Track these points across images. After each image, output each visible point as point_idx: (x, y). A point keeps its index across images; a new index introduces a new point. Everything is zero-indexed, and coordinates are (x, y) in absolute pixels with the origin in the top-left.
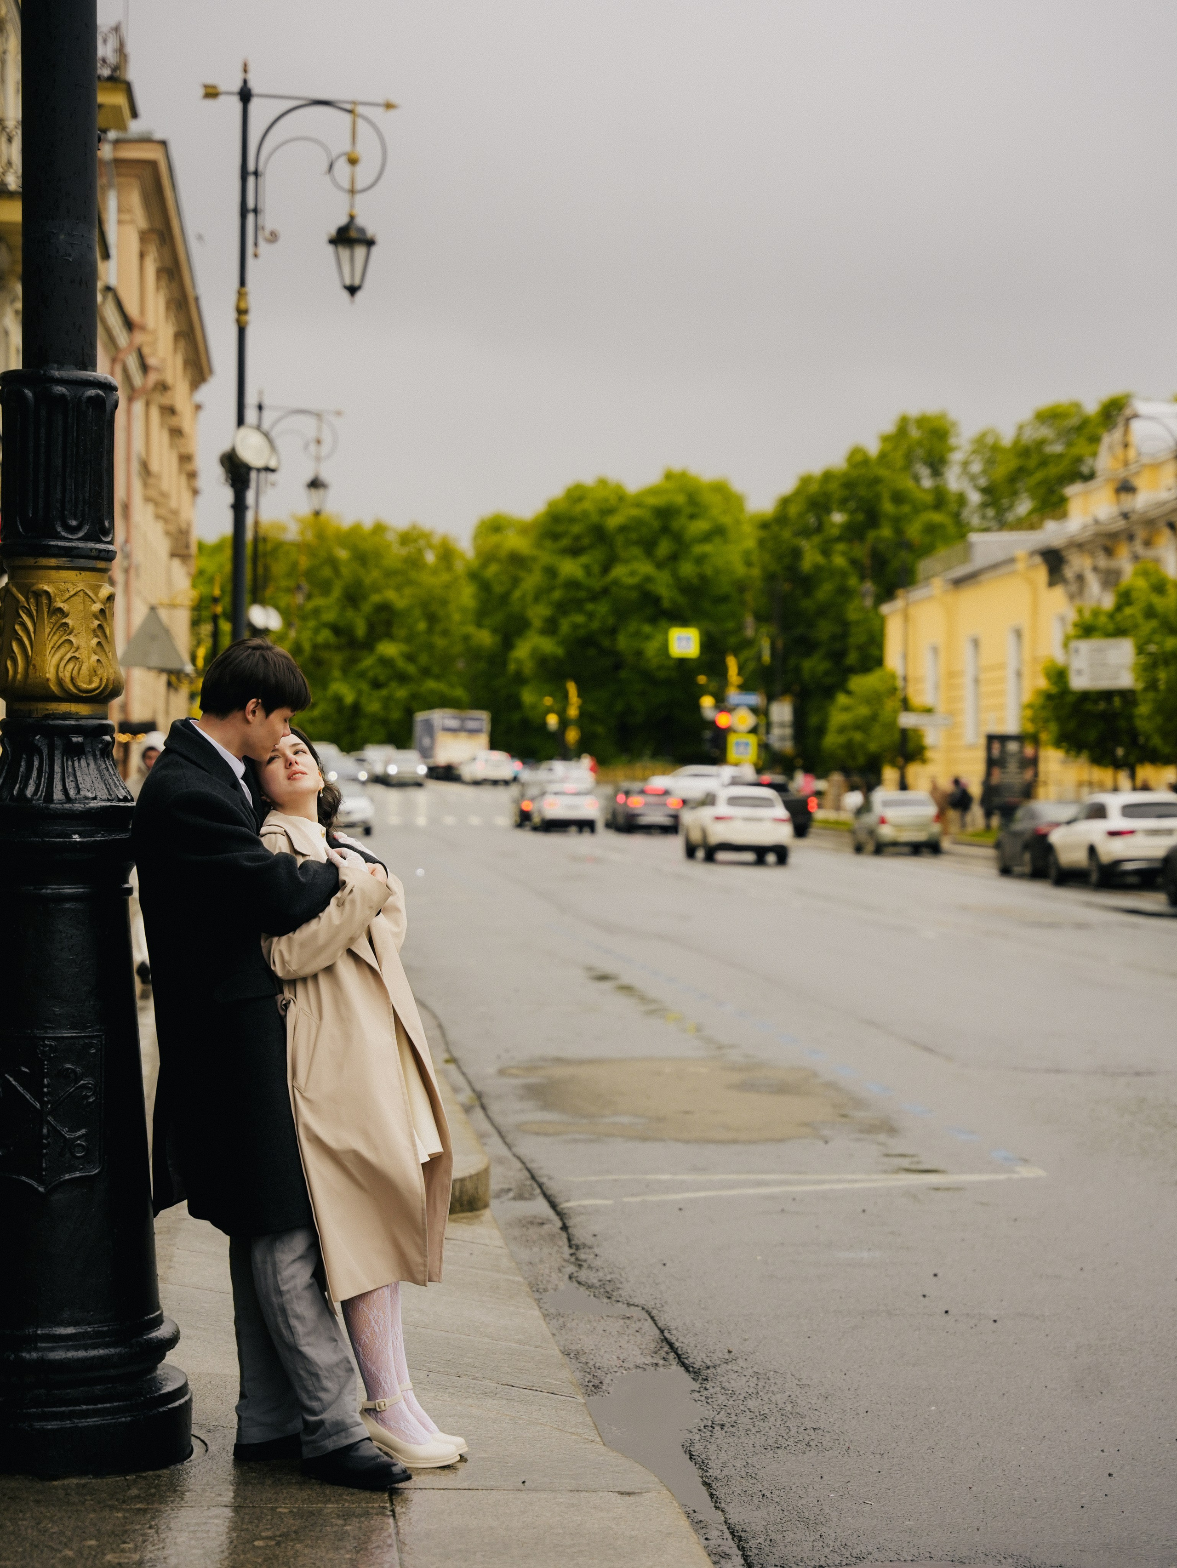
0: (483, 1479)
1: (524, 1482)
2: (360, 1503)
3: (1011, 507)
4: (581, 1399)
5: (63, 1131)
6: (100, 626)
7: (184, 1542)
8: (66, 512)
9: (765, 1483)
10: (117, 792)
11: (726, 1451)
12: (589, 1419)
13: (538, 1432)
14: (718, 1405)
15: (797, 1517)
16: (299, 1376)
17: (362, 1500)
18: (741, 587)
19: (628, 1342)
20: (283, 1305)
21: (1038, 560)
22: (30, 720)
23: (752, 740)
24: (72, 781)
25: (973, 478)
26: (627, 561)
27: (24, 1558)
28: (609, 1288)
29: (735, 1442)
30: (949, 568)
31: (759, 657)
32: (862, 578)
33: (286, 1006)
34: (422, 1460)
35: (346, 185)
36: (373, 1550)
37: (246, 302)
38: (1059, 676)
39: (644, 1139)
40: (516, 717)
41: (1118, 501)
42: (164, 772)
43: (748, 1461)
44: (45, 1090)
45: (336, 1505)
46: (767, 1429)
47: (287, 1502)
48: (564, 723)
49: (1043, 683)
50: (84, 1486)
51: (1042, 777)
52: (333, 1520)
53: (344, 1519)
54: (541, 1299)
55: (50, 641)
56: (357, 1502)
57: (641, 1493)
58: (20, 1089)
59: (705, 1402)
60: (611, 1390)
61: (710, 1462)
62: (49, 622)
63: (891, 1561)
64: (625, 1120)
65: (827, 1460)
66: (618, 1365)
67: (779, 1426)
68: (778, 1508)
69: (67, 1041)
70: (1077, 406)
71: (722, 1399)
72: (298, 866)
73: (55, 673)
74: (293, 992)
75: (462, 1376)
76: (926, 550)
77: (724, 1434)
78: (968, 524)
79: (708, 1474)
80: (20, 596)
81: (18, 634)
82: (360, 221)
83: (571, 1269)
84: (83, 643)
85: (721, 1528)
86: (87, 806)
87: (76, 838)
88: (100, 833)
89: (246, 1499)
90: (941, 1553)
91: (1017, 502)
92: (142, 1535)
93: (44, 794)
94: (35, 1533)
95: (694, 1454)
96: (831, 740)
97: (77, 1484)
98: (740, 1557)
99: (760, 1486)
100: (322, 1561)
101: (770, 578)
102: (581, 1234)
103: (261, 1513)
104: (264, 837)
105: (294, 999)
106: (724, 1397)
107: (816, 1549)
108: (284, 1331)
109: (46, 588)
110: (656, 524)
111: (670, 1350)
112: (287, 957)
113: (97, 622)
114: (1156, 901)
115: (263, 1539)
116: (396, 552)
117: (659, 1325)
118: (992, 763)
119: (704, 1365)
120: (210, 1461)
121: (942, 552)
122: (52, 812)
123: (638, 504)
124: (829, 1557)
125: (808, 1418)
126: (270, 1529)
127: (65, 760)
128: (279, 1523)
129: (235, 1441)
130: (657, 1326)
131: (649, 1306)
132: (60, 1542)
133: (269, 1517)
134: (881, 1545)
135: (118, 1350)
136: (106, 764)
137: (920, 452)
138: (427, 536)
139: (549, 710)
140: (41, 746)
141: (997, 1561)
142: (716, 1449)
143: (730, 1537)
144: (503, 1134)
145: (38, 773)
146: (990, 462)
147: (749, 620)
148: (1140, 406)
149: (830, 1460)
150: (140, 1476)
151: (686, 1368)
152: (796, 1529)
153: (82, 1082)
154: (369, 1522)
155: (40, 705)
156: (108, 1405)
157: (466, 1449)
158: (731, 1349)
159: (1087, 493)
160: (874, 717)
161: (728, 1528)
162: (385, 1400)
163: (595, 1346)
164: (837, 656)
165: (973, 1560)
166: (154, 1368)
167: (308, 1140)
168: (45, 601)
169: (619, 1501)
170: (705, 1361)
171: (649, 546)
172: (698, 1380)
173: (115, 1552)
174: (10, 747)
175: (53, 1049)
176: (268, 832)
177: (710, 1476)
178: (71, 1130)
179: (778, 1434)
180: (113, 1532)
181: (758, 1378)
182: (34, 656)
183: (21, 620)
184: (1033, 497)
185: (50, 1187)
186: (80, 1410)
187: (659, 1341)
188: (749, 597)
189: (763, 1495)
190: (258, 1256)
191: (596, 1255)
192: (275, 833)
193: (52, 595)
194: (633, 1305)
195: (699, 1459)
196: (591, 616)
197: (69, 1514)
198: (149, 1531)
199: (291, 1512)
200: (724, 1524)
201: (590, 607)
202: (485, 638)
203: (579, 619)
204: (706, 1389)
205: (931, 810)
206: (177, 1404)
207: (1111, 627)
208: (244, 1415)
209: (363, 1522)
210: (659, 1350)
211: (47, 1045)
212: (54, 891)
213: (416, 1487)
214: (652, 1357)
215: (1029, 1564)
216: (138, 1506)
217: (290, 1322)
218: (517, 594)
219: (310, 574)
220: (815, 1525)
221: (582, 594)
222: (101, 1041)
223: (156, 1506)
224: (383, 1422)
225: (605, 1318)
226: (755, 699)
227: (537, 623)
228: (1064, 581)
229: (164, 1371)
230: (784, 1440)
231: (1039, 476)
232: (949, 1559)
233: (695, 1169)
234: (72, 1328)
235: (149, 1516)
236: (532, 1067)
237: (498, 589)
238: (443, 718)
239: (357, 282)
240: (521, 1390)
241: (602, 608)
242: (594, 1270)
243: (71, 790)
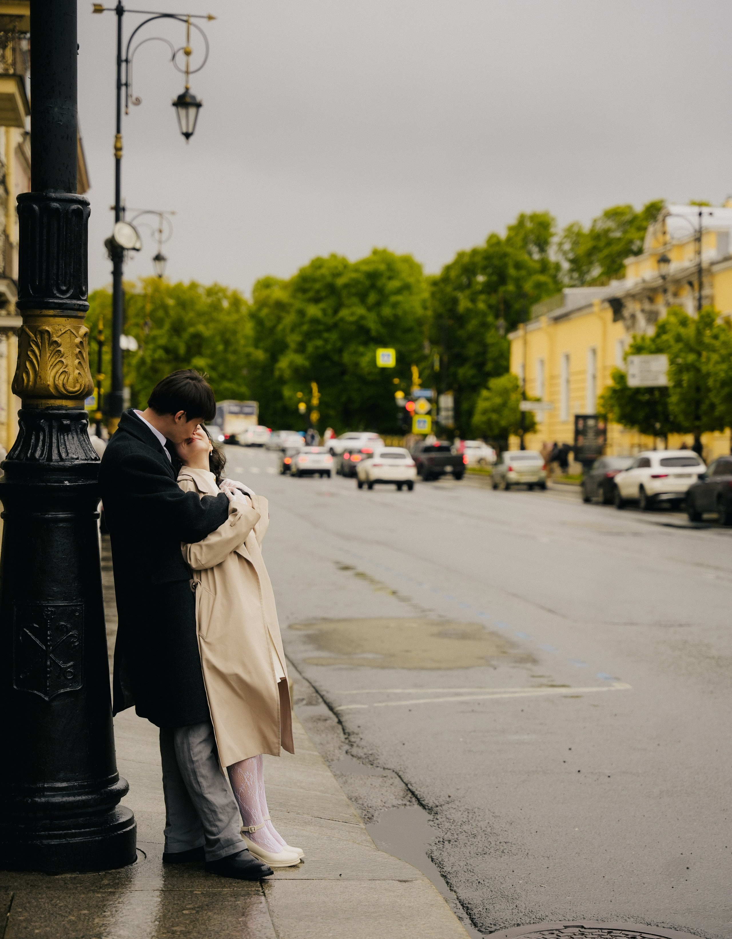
0: (315, 873)
1: (340, 875)
2: (243, 888)
3: (588, 271)
4: (362, 826)
5: (60, 663)
6: (80, 352)
7: (141, 911)
8: (59, 281)
9: (479, 875)
10: (91, 455)
11: (453, 856)
12: (369, 837)
13: (345, 845)
14: (446, 829)
15: (501, 895)
16: (204, 812)
17: (244, 886)
18: (420, 322)
19: (387, 791)
20: (194, 769)
21: (607, 305)
22: (37, 411)
23: (428, 419)
24: (63, 448)
25: (565, 253)
26: (349, 306)
27: (46, 921)
28: (371, 758)
29: (459, 850)
30: (551, 310)
31: (432, 366)
32: (497, 316)
33: (195, 586)
34: (278, 862)
35: (184, 68)
36: (255, 916)
37: (121, 143)
38: (621, 378)
39: (383, 668)
40: (279, 405)
41: (659, 269)
42: (118, 443)
43: (467, 862)
44: (49, 638)
45: (229, 889)
46: (477, 843)
47: (200, 887)
48: (309, 409)
49: (610, 382)
50: (75, 878)
51: (609, 441)
52: (228, 898)
53: (235, 898)
54: (330, 766)
55: (50, 361)
56: (242, 887)
57: (412, 881)
58: (33, 637)
59: (437, 827)
60: (379, 820)
61: (444, 863)
62: (49, 350)
63: (560, 920)
64: (370, 656)
65: (515, 861)
66: (382, 805)
67: (484, 841)
68: (489, 890)
69: (61, 608)
70: (630, 207)
71: (447, 825)
72: (200, 499)
73: (53, 381)
74: (199, 578)
75: (290, 812)
76: (536, 300)
77: (451, 846)
78: (562, 282)
79: (444, 870)
80: (31, 333)
81: (30, 357)
82: (192, 92)
83: (346, 747)
84: (70, 363)
85: (455, 902)
86: (73, 463)
87: (67, 483)
88: (81, 480)
89: (174, 886)
90: (590, 916)
91: (592, 269)
92: (115, 907)
93: (46, 456)
94: (50, 907)
95: (434, 858)
96: (478, 419)
97: (70, 877)
98: (468, 919)
99: (476, 877)
100: (225, 922)
101: (439, 316)
102: (350, 726)
103: (185, 894)
104: (179, 483)
105: (200, 582)
106: (448, 824)
107: (515, 914)
108: (195, 785)
109: (47, 328)
110: (367, 283)
111: (412, 796)
112: (199, 557)
113: (78, 350)
114: (681, 519)
115: (188, 909)
116: (205, 301)
117: (405, 781)
118: (578, 433)
119: (434, 805)
120: (149, 863)
121: (546, 300)
122: (52, 467)
123: (356, 270)
124: (522, 918)
125: (501, 836)
126: (192, 903)
127: (59, 435)
128: (196, 900)
129: (164, 852)
130: (403, 781)
131: (397, 769)
132: (66, 912)
133: (190, 897)
134: (554, 911)
135: (93, 796)
136: (83, 437)
137: (532, 237)
138: (223, 290)
139: (300, 401)
140: (44, 427)
141: (625, 920)
142: (447, 855)
143: (461, 907)
144: (296, 665)
145: (42, 443)
146: (575, 243)
147: (426, 344)
148: (673, 209)
149: (518, 861)
150: (108, 873)
151: (424, 806)
152: (501, 902)
153: (71, 633)
154: (250, 899)
155: (44, 401)
156: (88, 830)
157: (304, 856)
158: (450, 795)
159: (638, 263)
160: (504, 404)
161: (460, 902)
162: (254, 826)
163: (367, 794)
164: (480, 366)
165: (609, 920)
166: (113, 807)
167: (208, 668)
168: (46, 336)
169: (399, 886)
170: (435, 802)
171: (363, 297)
172: (431, 813)
173: (100, 918)
174: (25, 427)
175: (53, 613)
176: (182, 479)
177: (446, 871)
178: (64, 663)
179: (484, 846)
180: (97, 906)
181: (468, 812)
182: (40, 371)
183: (32, 348)
184: (602, 265)
185: (52, 697)
186: (71, 833)
187: (405, 790)
188: (426, 329)
189: (479, 882)
190: (179, 739)
191: (361, 739)
192: (186, 480)
193: (51, 333)
194: (387, 769)
195: (438, 861)
196: (326, 341)
197: (69, 895)
198: (119, 905)
199: (202, 893)
200: (456, 899)
201: (326, 335)
202: (260, 355)
203: (319, 343)
204: (437, 819)
205: (540, 462)
206: (128, 829)
207: (653, 347)
208: (169, 836)
209: (247, 899)
210: (406, 796)
211: (49, 611)
212: (53, 516)
213: (276, 878)
214: (402, 800)
215: (643, 921)
216: (109, 890)
217: (198, 778)
218: (280, 327)
219: (152, 314)
220: (512, 900)
221: (321, 327)
222: (82, 608)
223: (120, 890)
224: (254, 840)
225: (371, 777)
226: (430, 393)
227: (293, 345)
228: (622, 318)
229: (119, 809)
230: (487, 849)
231: (606, 252)
232: (595, 919)
233: (416, 686)
234: (66, 783)
235: (117, 896)
236: (308, 623)
237: (268, 324)
238: (229, 406)
239: (190, 131)
240: (326, 820)
241: (333, 336)
242: (361, 748)
243: (63, 454)
